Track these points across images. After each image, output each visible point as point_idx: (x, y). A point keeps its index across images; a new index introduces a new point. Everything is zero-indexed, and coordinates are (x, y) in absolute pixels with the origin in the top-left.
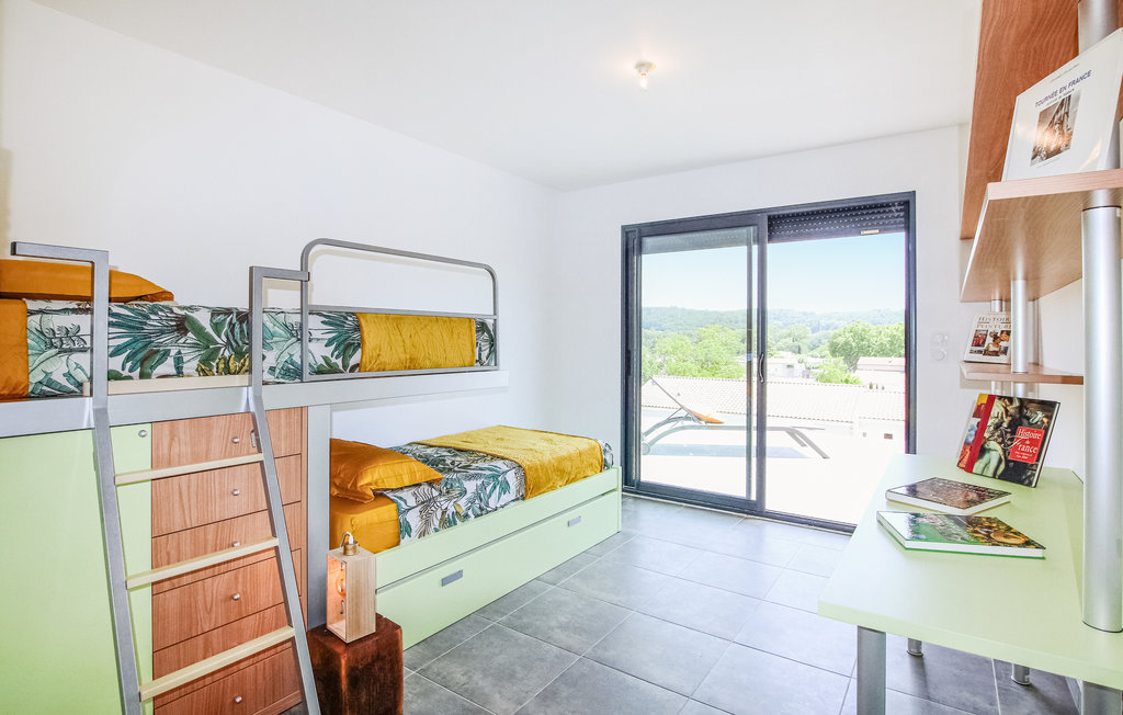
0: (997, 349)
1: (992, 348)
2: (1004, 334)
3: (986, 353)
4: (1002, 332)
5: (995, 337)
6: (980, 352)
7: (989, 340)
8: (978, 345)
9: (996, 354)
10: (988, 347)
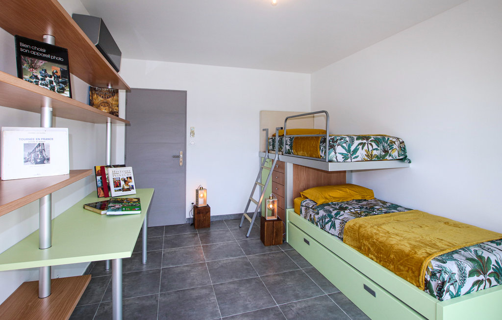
0: (128, 187)
1: (126, 187)
2: (129, 179)
3: (124, 190)
4: (127, 178)
5: (125, 181)
6: (120, 190)
7: (122, 183)
8: (118, 187)
9: (129, 190)
10: (123, 186)
